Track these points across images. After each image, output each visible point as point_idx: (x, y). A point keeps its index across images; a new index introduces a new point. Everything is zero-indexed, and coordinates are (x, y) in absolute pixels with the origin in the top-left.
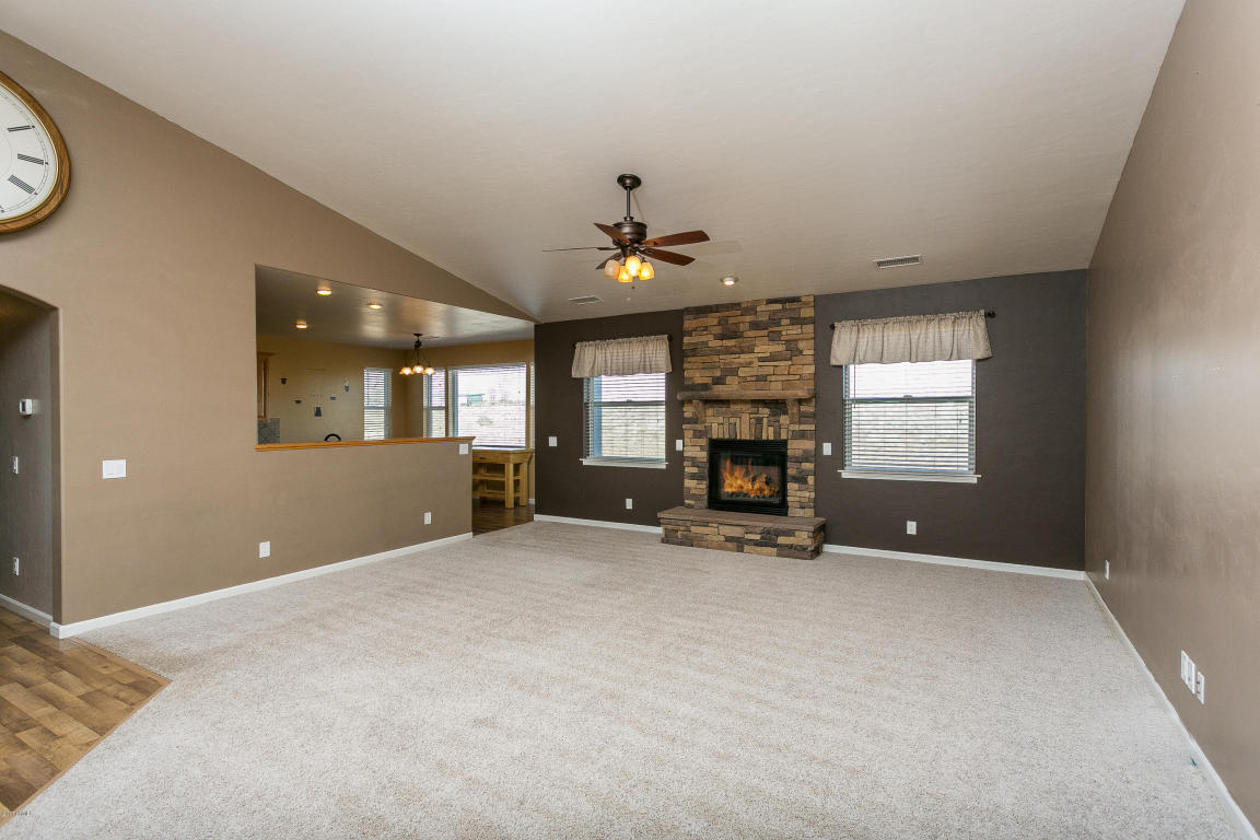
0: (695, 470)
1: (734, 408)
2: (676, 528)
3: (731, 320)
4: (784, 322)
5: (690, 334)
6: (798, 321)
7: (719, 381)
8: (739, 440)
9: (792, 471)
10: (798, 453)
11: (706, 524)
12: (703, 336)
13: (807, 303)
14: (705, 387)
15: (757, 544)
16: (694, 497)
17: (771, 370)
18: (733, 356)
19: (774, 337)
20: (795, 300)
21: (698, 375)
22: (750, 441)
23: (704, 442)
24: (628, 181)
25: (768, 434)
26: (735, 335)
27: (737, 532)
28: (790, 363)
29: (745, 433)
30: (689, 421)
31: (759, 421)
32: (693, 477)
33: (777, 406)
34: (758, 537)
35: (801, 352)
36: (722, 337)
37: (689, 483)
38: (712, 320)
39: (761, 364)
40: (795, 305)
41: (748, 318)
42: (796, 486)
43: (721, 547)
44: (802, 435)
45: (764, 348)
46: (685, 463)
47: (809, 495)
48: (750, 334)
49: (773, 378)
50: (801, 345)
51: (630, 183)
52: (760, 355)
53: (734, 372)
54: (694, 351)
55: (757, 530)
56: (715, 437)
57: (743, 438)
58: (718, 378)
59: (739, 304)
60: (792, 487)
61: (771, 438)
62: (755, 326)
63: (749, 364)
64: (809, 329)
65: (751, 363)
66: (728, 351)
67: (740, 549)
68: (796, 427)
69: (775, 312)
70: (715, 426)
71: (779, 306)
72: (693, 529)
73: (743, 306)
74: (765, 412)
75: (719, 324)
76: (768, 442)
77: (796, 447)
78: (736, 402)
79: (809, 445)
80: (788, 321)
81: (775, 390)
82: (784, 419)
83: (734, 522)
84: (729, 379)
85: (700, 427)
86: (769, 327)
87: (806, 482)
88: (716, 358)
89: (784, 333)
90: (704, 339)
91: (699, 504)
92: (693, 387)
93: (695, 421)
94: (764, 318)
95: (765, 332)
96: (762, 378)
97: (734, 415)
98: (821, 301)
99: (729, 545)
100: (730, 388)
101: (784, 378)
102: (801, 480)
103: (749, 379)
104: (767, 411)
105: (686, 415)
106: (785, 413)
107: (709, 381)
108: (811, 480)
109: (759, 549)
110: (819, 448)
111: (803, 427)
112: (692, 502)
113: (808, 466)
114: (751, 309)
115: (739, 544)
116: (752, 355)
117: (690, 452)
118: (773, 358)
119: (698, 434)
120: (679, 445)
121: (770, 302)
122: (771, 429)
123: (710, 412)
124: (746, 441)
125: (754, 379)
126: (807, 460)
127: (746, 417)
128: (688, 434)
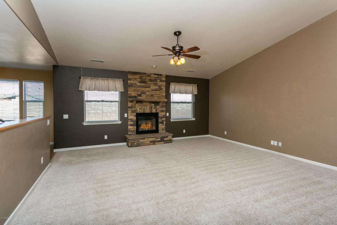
0: (132, 123)
1: (144, 104)
2: (135, 141)
3: (144, 78)
4: (158, 81)
5: (130, 80)
6: (161, 81)
7: (140, 95)
8: (146, 113)
9: (160, 120)
10: (162, 116)
11: (144, 139)
12: (134, 81)
13: (164, 77)
14: (135, 97)
15: (159, 141)
16: (132, 131)
17: (155, 93)
18: (145, 88)
19: (156, 84)
20: (161, 75)
21: (133, 93)
22: (149, 113)
23: (135, 114)
24: (177, 33)
25: (154, 111)
26: (145, 82)
27: (153, 139)
28: (159, 92)
29: (147, 111)
30: (130, 107)
31: (152, 107)
32: (131, 125)
33: (157, 103)
34: (160, 139)
35: (162, 89)
36: (141, 82)
37: (130, 127)
38: (138, 76)
39: (152, 91)
40: (161, 77)
41: (149, 78)
42: (161, 124)
43: (149, 145)
44: (162, 111)
45: (153, 87)
46: (129, 121)
47: (164, 126)
48: (149, 82)
49: (155, 95)
50: (162, 87)
51: (178, 34)
52: (152, 89)
53: (144, 93)
54: (131, 85)
55: (159, 138)
56: (138, 112)
57: (147, 112)
58: (139, 95)
59: (146, 73)
60: (160, 125)
61: (155, 112)
62: (150, 80)
63: (149, 91)
64: (164, 83)
65: (150, 91)
66: (143, 87)
67: (154, 144)
68: (161, 109)
69: (156, 77)
70: (138, 109)
71: (157, 76)
72: (140, 141)
73: (147, 74)
74: (153, 105)
75: (140, 78)
76: (154, 113)
77: (161, 114)
78: (145, 102)
79: (164, 113)
80: (159, 81)
81: (155, 99)
82: (158, 107)
83: (153, 136)
84: (143, 95)
85: (134, 109)
86: (154, 81)
87: (163, 123)
88: (139, 89)
89: (158, 83)
90: (135, 82)
91: (133, 133)
92: (131, 97)
93: (131, 107)
94: (153, 79)
95: (153, 83)
96: (152, 95)
97: (144, 106)
98: (167, 77)
99: (151, 143)
100: (143, 97)
101: (158, 96)
102: (162, 123)
103: (149, 95)
104: (153, 104)
105: (129, 106)
106: (158, 105)
107: (136, 95)
108: (165, 122)
109: (159, 143)
110: (166, 114)
111: (163, 109)
112: (131, 133)
113: (164, 119)
114: (149, 75)
115: (153, 143)
116: (150, 89)
117: (130, 117)
118: (156, 90)
119: (133, 112)
120: (126, 115)
121: (155, 74)
122: (155, 110)
123: (137, 105)
124: (147, 113)
125: (150, 95)
126: (164, 118)
127: (148, 106)
128: (130, 112)
